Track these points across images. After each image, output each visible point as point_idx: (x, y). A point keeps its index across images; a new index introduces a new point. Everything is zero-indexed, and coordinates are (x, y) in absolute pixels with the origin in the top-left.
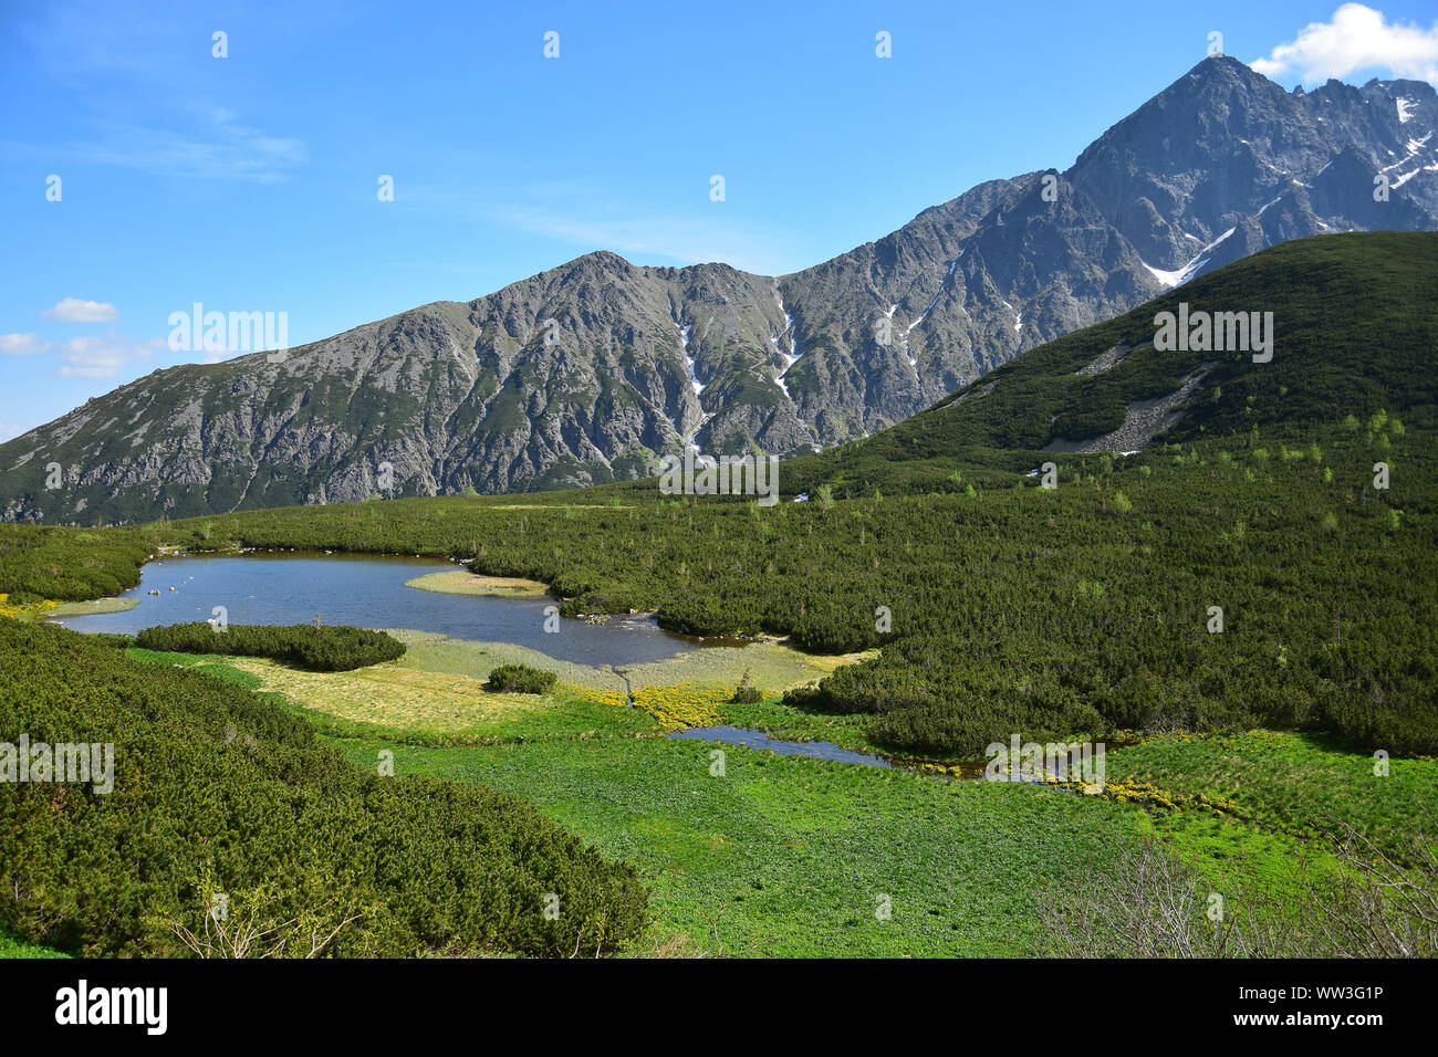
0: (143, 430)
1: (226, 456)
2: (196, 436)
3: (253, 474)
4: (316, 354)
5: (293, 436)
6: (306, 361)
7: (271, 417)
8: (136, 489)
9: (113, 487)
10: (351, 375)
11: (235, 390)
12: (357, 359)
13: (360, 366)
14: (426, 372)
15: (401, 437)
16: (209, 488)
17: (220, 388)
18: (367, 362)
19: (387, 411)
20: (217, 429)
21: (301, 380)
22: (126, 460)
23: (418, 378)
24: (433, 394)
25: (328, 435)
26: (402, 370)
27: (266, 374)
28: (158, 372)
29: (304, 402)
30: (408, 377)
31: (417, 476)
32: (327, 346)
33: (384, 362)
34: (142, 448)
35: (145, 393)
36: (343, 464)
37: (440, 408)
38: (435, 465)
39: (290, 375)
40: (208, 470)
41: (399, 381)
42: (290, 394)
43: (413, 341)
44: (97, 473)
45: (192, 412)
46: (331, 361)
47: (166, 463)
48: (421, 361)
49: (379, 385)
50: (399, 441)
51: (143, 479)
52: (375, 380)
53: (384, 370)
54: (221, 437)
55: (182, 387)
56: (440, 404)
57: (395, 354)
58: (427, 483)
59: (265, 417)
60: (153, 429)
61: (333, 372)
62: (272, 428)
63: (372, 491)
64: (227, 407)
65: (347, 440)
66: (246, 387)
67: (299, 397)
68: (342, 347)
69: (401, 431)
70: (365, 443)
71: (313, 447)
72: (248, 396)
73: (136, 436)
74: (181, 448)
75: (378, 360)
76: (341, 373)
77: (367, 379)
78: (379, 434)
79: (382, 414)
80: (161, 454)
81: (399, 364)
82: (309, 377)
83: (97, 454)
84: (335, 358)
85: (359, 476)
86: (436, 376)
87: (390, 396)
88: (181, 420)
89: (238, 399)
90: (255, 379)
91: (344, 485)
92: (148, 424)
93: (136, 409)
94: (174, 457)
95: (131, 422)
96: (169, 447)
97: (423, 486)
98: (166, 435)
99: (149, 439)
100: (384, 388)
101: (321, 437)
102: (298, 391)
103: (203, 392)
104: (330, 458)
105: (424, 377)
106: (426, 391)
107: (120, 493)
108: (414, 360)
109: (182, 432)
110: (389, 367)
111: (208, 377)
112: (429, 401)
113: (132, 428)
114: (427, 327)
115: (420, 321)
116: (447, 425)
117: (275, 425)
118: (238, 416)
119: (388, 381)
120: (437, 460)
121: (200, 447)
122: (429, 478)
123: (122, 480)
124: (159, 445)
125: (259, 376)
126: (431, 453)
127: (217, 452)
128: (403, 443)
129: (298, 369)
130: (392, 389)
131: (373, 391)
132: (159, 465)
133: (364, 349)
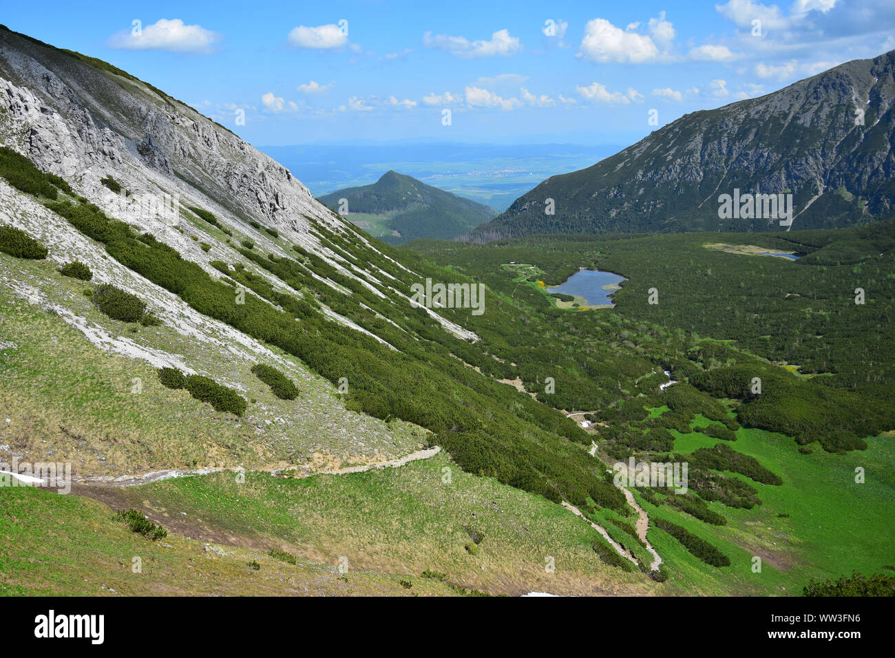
0: (672, 152)
1: (712, 166)
2: (698, 155)
3: (724, 176)
4: (768, 103)
5: (747, 155)
6: (761, 108)
7: (737, 143)
8: (667, 183)
9: (656, 183)
10: (785, 116)
11: (721, 128)
12: (792, 105)
13: (792, 110)
14: (831, 112)
15: (806, 155)
16: (701, 183)
17: (713, 126)
18: (797, 107)
19: (802, 139)
20: (709, 151)
21: (757, 120)
22: (663, 168)
23: (824, 117)
24: (832, 128)
25: (766, 154)
26: (816, 112)
27: (739, 116)
28: (685, 116)
29: (756, 134)
30: (818, 117)
31: (813, 179)
32: (776, 97)
33: (807, 107)
34: (671, 162)
35: (677, 130)
36: (771, 172)
37: (834, 136)
38: (825, 172)
39: (751, 117)
40: (701, 174)
41: (813, 119)
42: (749, 129)
43: (827, 92)
44: (649, 175)
45: (697, 141)
46: (776, 107)
47: (681, 170)
48: (829, 105)
49: (800, 122)
50: (804, 158)
51: (670, 178)
52: (799, 119)
53: (805, 112)
54: (710, 155)
55: (695, 126)
56: (835, 134)
57: (815, 101)
58: (818, 183)
59: (734, 143)
60: (678, 151)
61: (776, 114)
62: (737, 149)
63: (785, 187)
64: (715, 137)
65: (775, 157)
66: (726, 125)
67: (754, 130)
68: (784, 98)
69: (806, 153)
70: (785, 159)
71: (757, 161)
72: (727, 130)
73: (669, 155)
74: (690, 161)
75: (804, 104)
76: (780, 115)
77: (795, 118)
78: (794, 154)
79: (798, 141)
80: (680, 165)
81: (816, 107)
82: (762, 118)
83: (651, 164)
84: (778, 106)
85: (779, 179)
86: (837, 114)
87: (805, 129)
88: (691, 146)
89: (721, 133)
90: (732, 120)
91: (770, 184)
92: (675, 148)
93: (672, 139)
94: (686, 166)
95: (668, 147)
96: (684, 161)
97: (815, 185)
98: (683, 154)
99: (675, 157)
100: (803, 124)
101: (762, 156)
102: (754, 127)
103: (704, 129)
104: (765, 168)
105: (829, 116)
106: (828, 125)
107: (659, 185)
108: (825, 104)
109: (691, 153)
110: (809, 109)
111: (708, 120)
112: (829, 132)
113: (668, 150)
114: (838, 81)
115: (834, 77)
116: (837, 147)
117: (739, 148)
118: (720, 143)
119: (806, 120)
120: (826, 170)
121: (699, 161)
122: (820, 180)
123: (660, 179)
124: (679, 160)
125: (735, 119)
126: (824, 165)
127: (707, 163)
128: (806, 160)
129: (757, 113)
130: (807, 125)
131: (796, 127)
132: (678, 171)
133: (797, 98)
